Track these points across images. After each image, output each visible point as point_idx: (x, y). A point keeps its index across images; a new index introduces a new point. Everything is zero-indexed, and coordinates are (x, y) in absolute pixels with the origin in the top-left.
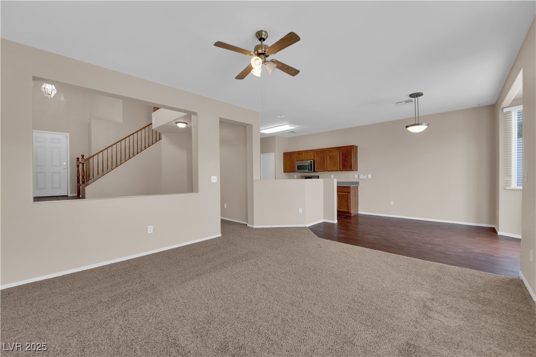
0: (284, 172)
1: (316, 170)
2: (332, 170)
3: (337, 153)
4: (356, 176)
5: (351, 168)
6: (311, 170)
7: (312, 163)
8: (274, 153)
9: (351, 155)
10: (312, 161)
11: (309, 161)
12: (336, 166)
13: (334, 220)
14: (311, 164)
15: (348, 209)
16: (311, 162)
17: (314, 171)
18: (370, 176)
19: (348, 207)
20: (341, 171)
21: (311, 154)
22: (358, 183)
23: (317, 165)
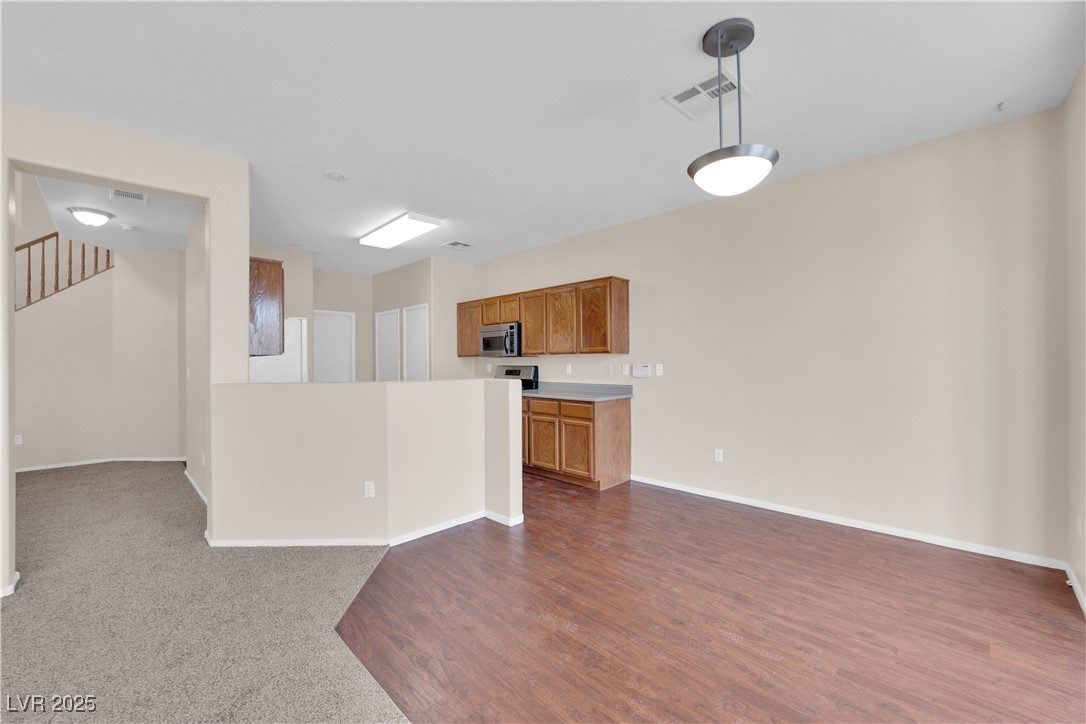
0: (459, 356)
1: (523, 350)
2: (559, 350)
3: (571, 301)
4: (626, 369)
5: (605, 343)
6: (512, 351)
7: (515, 330)
8: (427, 305)
9: (605, 306)
10: (515, 325)
11: (508, 325)
12: (569, 339)
13: (507, 513)
14: (512, 335)
15: (588, 471)
16: (512, 327)
17: (520, 354)
18: (660, 370)
19: (588, 464)
20: (581, 353)
21: (515, 305)
22: (628, 389)
23: (527, 337)
